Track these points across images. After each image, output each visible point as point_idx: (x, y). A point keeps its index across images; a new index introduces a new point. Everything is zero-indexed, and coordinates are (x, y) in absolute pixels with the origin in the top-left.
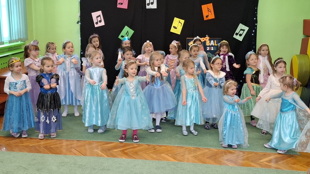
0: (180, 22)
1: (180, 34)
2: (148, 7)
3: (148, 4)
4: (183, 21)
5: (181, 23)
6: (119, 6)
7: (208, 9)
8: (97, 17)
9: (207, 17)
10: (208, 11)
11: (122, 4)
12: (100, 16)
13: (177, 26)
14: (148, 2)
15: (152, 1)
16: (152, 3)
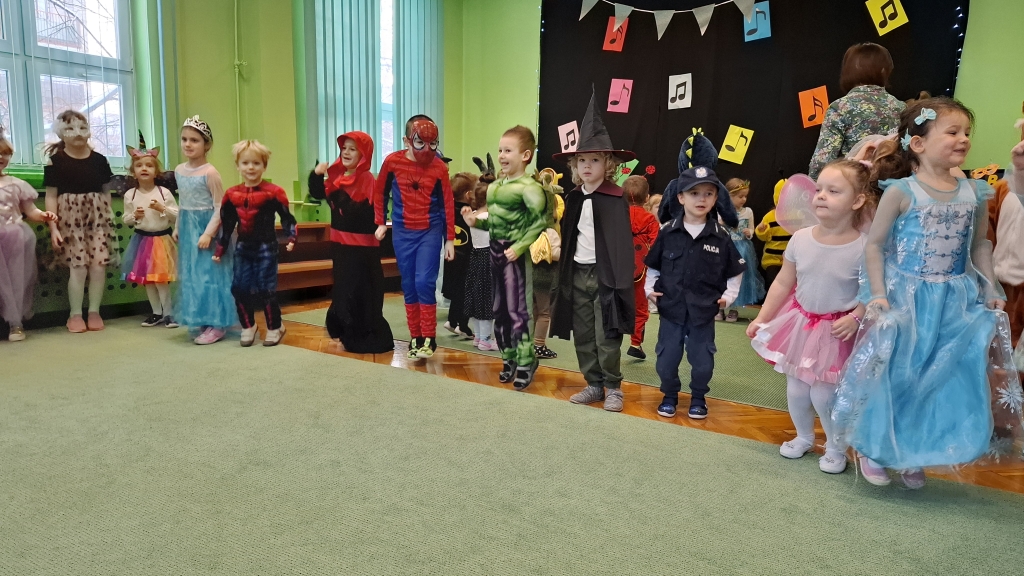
0: (742, 135)
1: (741, 163)
2: (671, 106)
3: (674, 100)
4: (749, 133)
5: (746, 138)
6: (611, 108)
7: (815, 99)
8: (568, 134)
9: (812, 118)
10: (815, 104)
11: (615, 103)
12: (573, 131)
13: (736, 144)
14: (672, 94)
15: (681, 91)
16: (682, 97)
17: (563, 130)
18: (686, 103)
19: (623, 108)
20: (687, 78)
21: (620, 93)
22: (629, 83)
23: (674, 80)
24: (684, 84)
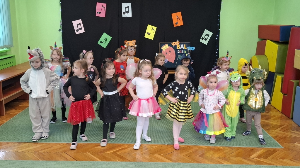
0: (152, 29)
1: (153, 39)
3: (124, 13)
4: (155, 28)
5: (154, 30)
6: (97, 15)
7: (177, 17)
8: (78, 25)
9: (176, 24)
11: (100, 13)
12: (80, 24)
13: (151, 32)
14: (123, 11)
15: (127, 10)
16: (128, 12)
17: (75, 23)
18: (130, 15)
19: (103, 15)
20: (129, 5)
21: (101, 9)
22: (105, 5)
23: (124, 5)
24: (128, 7)
